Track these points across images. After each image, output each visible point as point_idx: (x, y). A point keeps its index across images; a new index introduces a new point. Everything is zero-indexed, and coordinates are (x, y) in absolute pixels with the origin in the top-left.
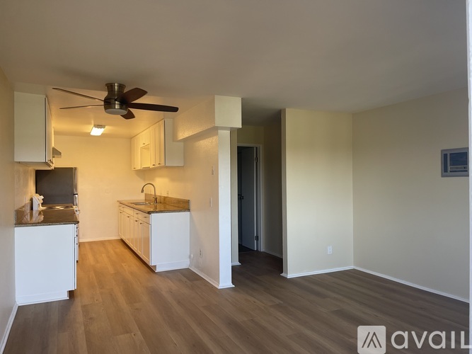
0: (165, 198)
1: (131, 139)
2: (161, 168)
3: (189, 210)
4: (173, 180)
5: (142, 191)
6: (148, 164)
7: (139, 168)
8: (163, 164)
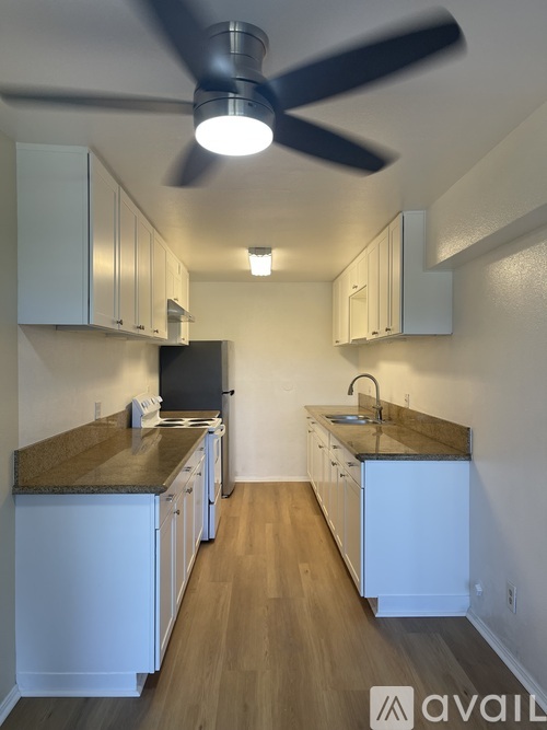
0: (400, 409)
1: (331, 282)
2: (390, 340)
3: (467, 456)
4: (420, 368)
5: (351, 392)
6: (363, 333)
7: (345, 340)
8: (396, 330)
